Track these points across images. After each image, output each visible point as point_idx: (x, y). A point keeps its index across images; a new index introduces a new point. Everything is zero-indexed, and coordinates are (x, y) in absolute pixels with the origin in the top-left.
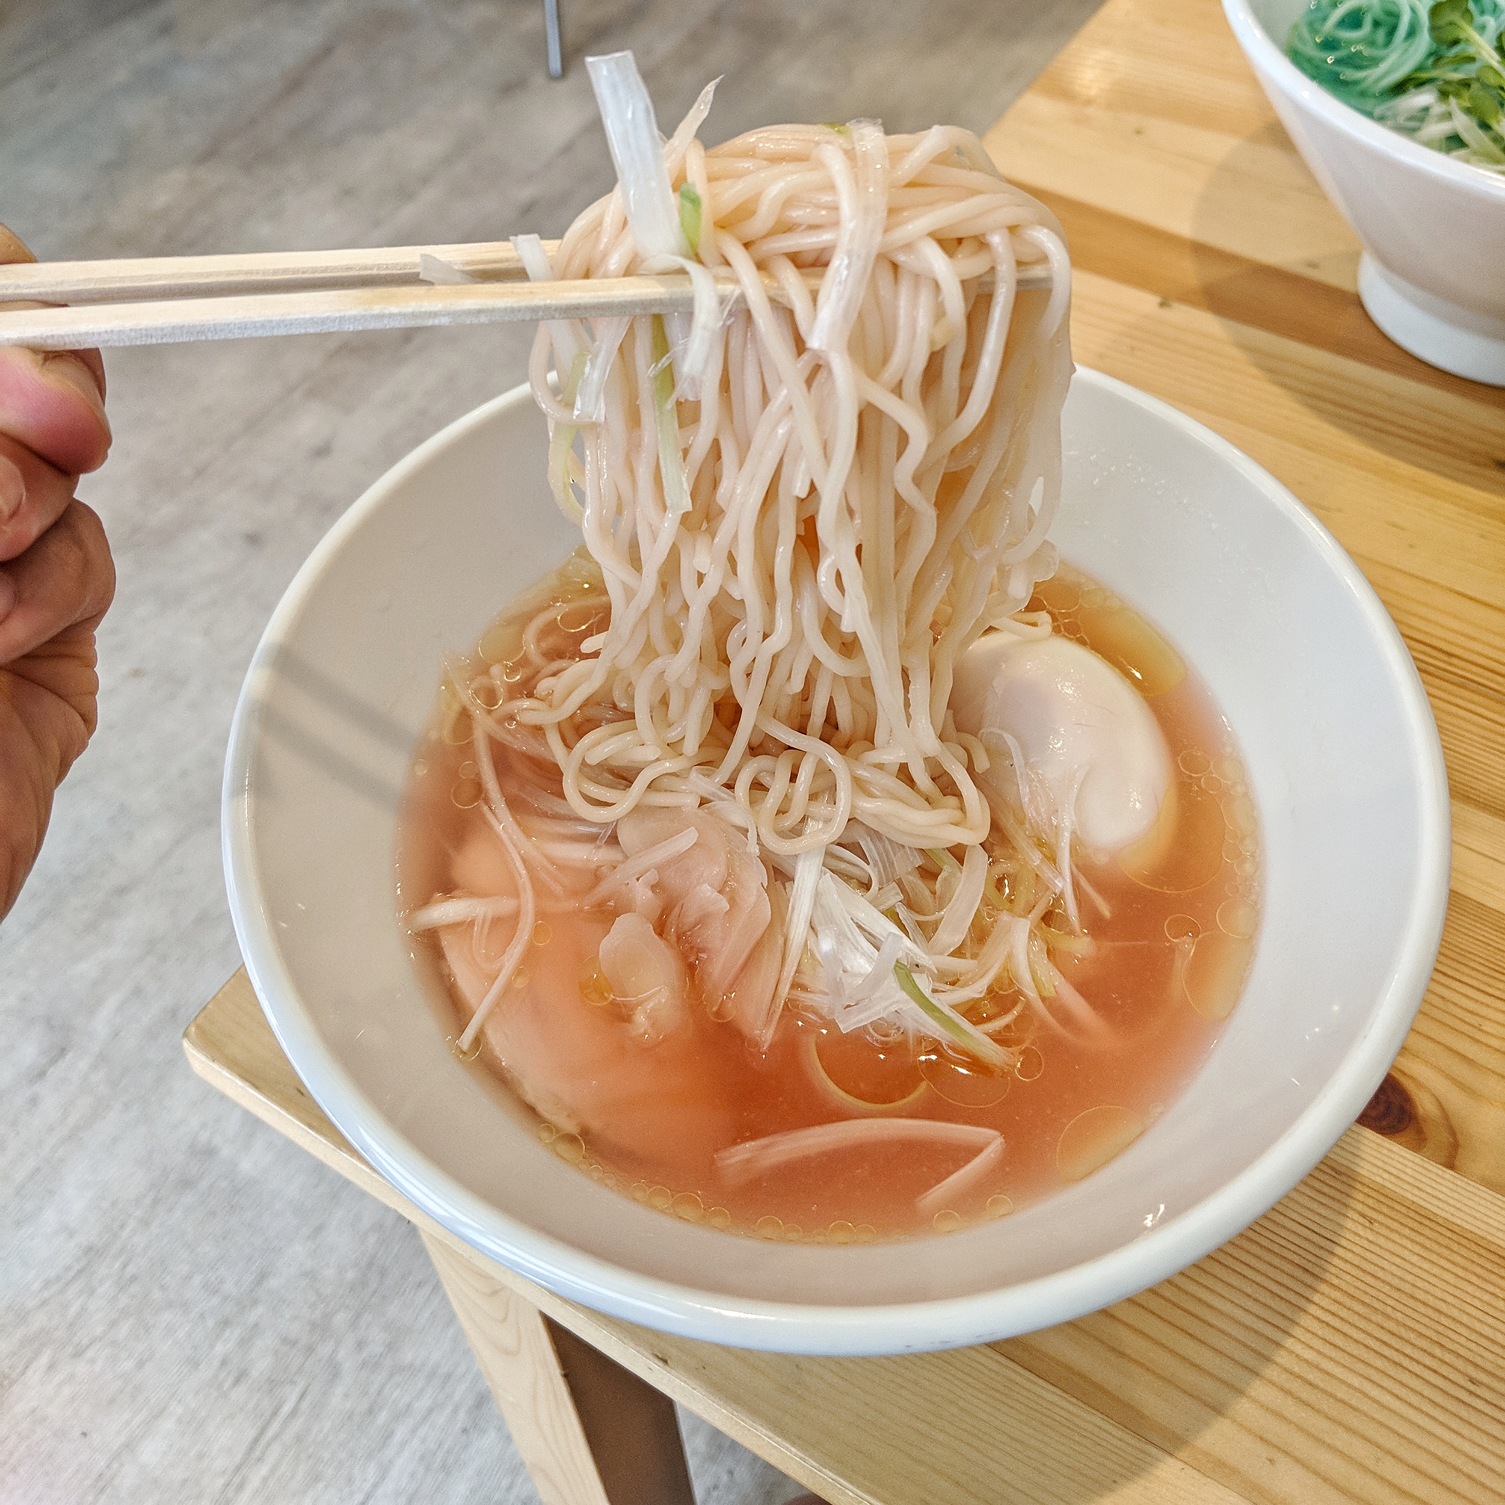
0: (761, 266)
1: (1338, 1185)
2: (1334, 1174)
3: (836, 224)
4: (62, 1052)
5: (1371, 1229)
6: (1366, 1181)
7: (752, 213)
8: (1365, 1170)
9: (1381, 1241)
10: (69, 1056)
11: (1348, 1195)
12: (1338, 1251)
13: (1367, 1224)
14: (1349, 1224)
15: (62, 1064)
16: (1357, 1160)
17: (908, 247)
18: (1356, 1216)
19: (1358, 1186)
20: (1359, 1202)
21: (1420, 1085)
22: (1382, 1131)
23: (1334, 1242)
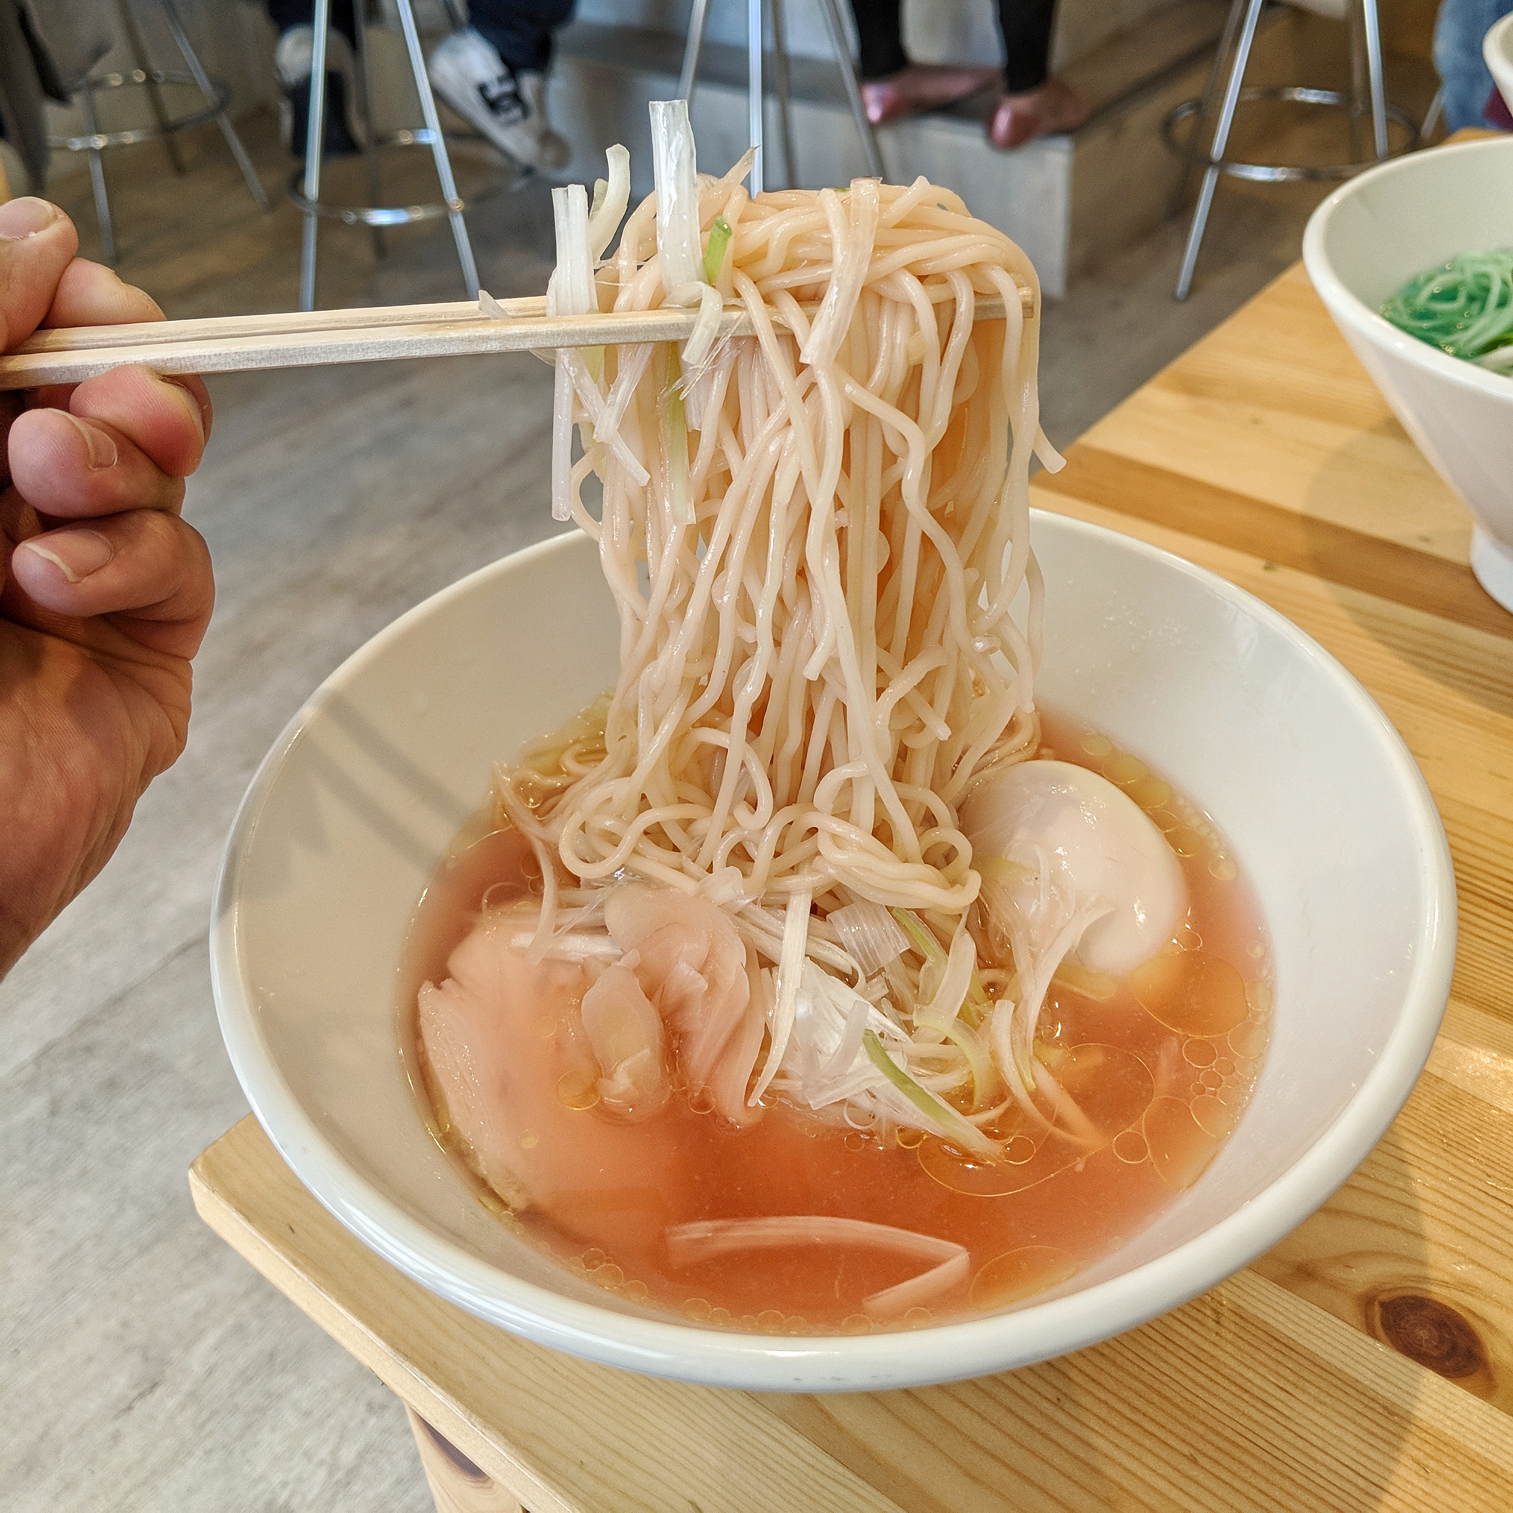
0: (768, 299)
1: (1392, 1428)
2: (1386, 1414)
3: (829, 261)
4: (154, 1386)
5: (1427, 1480)
6: (1424, 1425)
7: (764, 255)
8: (1423, 1412)
9: (1438, 1493)
10: (159, 1391)
11: (1401, 1438)
12: (1386, 1498)
13: (1422, 1472)
14: (1402, 1471)
15: (152, 1399)
16: (1415, 1402)
17: (888, 278)
18: (1410, 1463)
19: (1414, 1429)
20: (1412, 1447)
21: (1491, 1327)
22: (1445, 1372)
23: (1382, 1488)
